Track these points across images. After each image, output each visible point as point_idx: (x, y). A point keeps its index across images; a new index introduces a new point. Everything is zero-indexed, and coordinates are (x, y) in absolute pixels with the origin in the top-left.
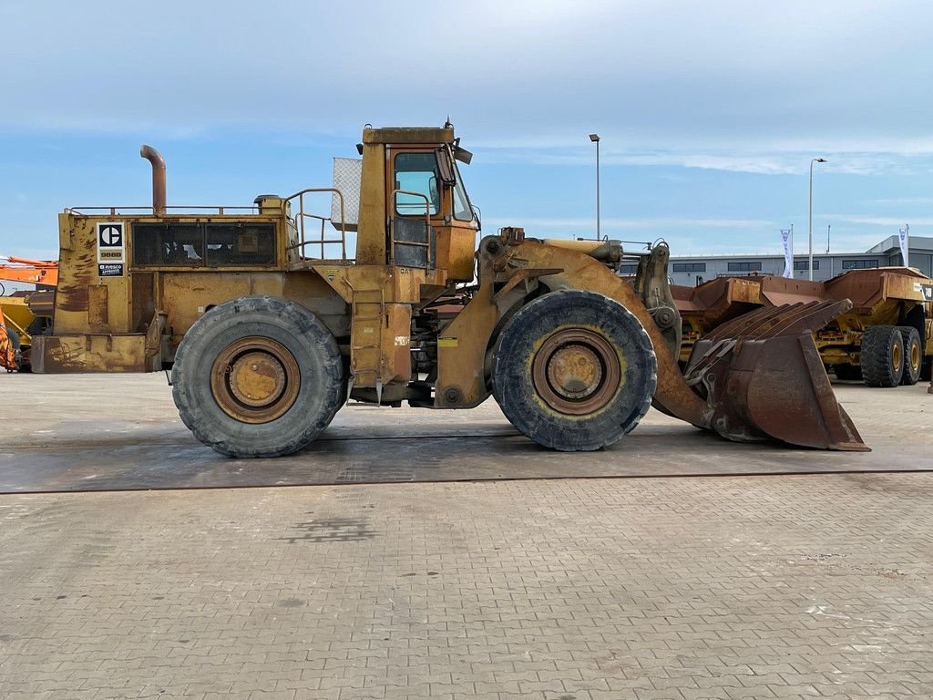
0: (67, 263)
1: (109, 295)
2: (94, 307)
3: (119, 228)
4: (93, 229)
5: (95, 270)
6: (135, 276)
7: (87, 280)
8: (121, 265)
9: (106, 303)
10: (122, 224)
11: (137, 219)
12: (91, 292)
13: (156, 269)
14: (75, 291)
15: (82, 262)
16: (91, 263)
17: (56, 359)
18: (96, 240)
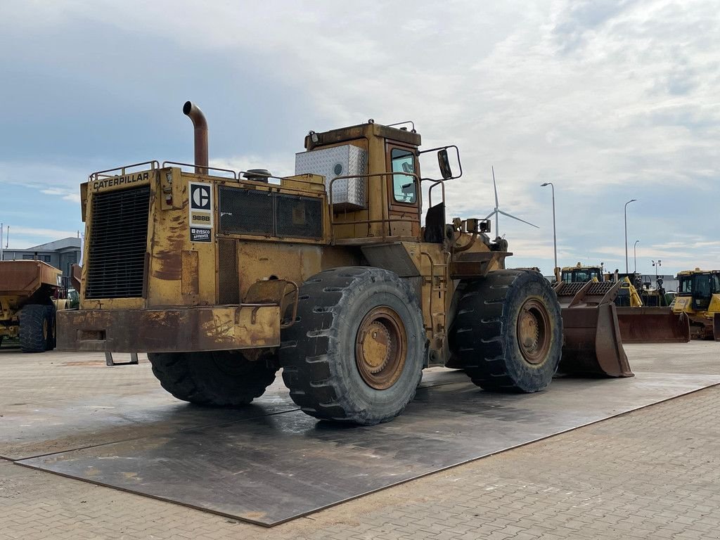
0: (161, 223)
1: (200, 262)
2: (187, 275)
3: (207, 189)
4: (185, 187)
5: (187, 233)
6: (221, 242)
7: (179, 244)
8: (210, 230)
9: (197, 271)
10: (211, 185)
11: (223, 182)
12: (184, 259)
13: (238, 236)
14: (169, 257)
15: (175, 224)
16: (184, 226)
17: (209, 334)
18: (188, 200)
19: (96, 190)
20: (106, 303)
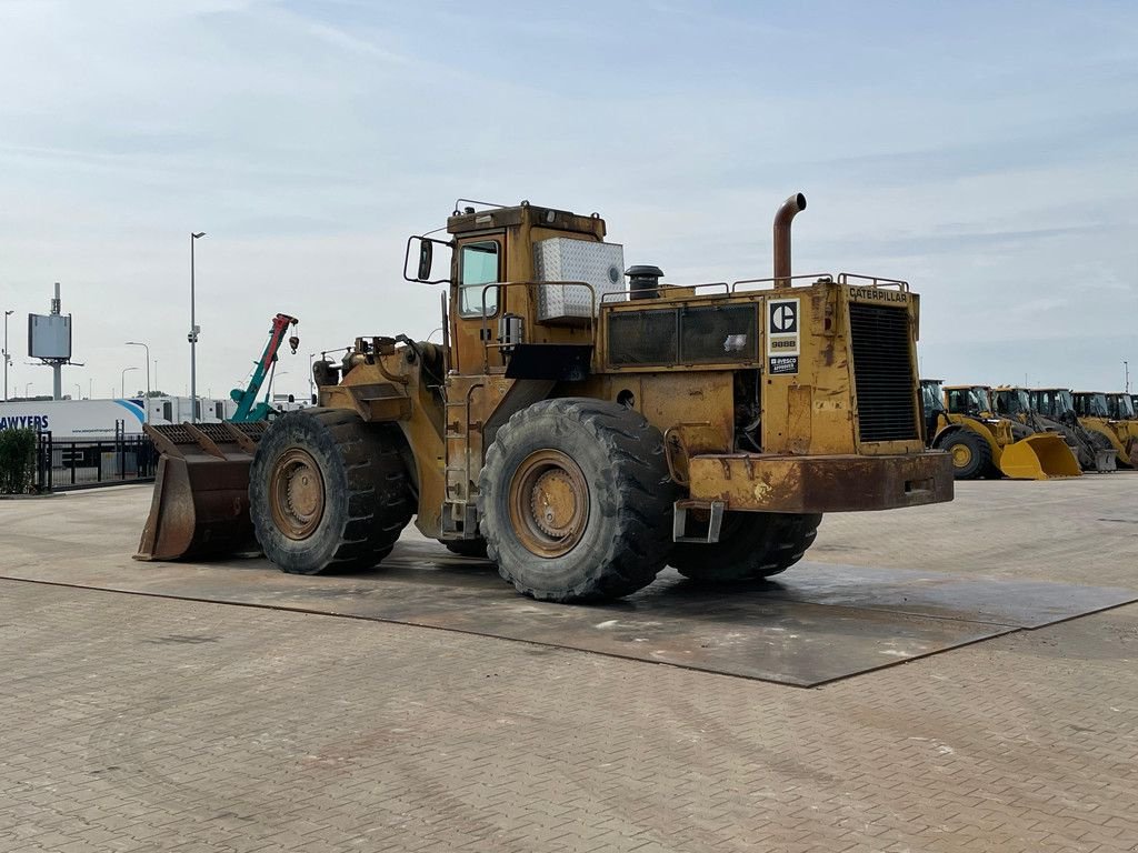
19: (853, 299)
20: (883, 447)
